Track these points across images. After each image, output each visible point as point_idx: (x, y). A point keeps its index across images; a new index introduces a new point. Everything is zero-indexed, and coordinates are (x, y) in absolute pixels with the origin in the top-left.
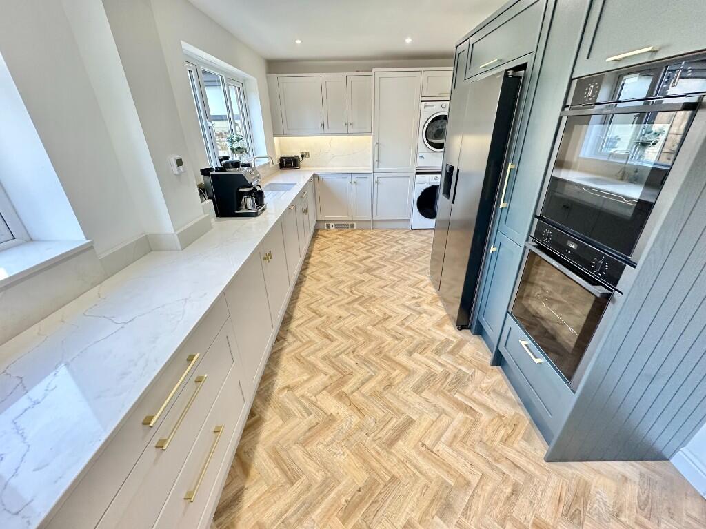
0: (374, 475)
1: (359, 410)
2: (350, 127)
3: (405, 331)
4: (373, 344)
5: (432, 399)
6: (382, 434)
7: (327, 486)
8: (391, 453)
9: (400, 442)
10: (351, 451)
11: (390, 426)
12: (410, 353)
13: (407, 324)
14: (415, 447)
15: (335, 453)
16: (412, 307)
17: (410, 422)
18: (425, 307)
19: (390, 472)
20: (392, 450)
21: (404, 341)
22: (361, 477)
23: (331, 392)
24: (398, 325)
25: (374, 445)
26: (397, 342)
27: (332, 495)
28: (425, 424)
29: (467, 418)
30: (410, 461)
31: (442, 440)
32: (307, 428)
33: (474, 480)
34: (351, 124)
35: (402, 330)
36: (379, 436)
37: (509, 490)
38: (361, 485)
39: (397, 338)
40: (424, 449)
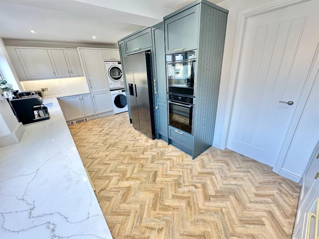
0: (155, 192)
1: (137, 179)
2: (71, 74)
3: (136, 148)
4: (128, 157)
5: (158, 162)
6: (150, 180)
7: (142, 206)
8: (156, 183)
9: (157, 179)
10: (143, 191)
11: (151, 176)
12: (143, 153)
13: (136, 146)
14: (162, 177)
15: (138, 196)
16: (133, 140)
17: (156, 172)
18: (138, 138)
19: (159, 188)
20: (156, 182)
21: (138, 152)
22: (152, 196)
23: (122, 180)
24: (132, 147)
25: (150, 185)
26: (136, 152)
27: (146, 207)
28: (161, 170)
29: (171, 161)
30: (163, 181)
31: (168, 170)
32: (121, 196)
33: (181, 174)
34: (71, 72)
35: (135, 148)
36: (149, 181)
37: (190, 171)
38: (153, 197)
39: (135, 151)
40: (164, 176)
